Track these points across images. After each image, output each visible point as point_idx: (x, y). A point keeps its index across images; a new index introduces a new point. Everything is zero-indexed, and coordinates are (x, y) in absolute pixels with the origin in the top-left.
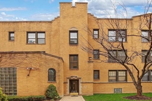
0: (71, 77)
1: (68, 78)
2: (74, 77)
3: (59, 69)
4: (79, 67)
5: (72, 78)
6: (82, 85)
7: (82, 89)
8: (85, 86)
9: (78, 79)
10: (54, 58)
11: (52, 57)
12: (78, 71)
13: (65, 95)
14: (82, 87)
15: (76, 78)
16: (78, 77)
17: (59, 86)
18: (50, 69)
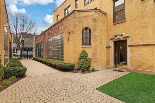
0: (115, 36)
1: (111, 39)
2: (119, 35)
3: (95, 27)
4: (126, 17)
5: (116, 39)
6: (131, 51)
7: (131, 58)
8: (136, 53)
9: (125, 39)
10: (88, 12)
11: (86, 13)
12: (125, 23)
13: (108, 67)
14: (132, 54)
15: (122, 38)
16: (124, 36)
17: (95, 52)
18: (84, 29)
